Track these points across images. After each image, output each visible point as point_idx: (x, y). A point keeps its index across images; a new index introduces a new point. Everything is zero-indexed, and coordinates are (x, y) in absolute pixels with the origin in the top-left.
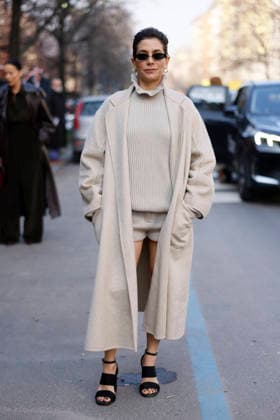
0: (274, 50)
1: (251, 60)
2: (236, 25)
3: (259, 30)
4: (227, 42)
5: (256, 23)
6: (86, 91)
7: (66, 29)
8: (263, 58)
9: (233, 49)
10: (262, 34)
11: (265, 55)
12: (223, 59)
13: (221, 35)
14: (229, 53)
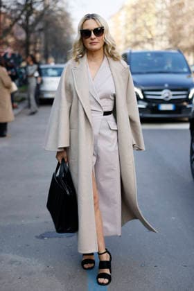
0: (157, 36)
1: (143, 42)
2: (135, 20)
3: (148, 24)
4: (129, 31)
5: (147, 19)
6: (44, 61)
7: (30, 23)
8: (150, 41)
9: (133, 36)
10: (150, 27)
11: (152, 39)
12: (127, 42)
13: (126, 27)
14: (131, 37)
